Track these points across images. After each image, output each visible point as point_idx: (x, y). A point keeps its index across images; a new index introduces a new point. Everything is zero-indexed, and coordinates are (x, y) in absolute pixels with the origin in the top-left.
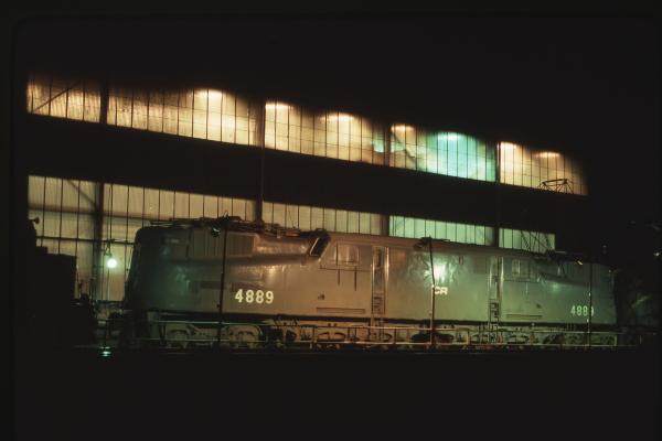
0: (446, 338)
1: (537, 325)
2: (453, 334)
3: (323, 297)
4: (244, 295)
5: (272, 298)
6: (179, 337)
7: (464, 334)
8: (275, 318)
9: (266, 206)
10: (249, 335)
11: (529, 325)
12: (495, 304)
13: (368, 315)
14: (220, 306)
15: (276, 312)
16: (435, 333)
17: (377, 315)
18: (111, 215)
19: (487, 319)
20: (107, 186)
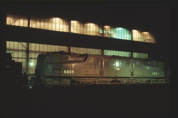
0: (119, 82)
1: (143, 78)
2: (121, 80)
3: (87, 72)
4: (66, 72)
5: (73, 72)
6: (49, 83)
7: (124, 81)
8: (74, 77)
9: (71, 48)
10: (68, 82)
11: (141, 78)
13: (99, 76)
16: (116, 80)
17: (101, 76)
18: (31, 51)
19: (130, 77)
20: (30, 44)
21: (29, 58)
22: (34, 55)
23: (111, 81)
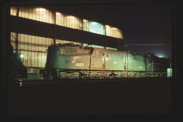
0: (115, 75)
1: (133, 71)
2: (117, 74)
3: (93, 65)
4: (78, 64)
5: (83, 65)
6: (63, 76)
7: (119, 74)
8: (83, 70)
9: (56, 40)
11: (131, 71)
12: (125, 66)
13: (102, 69)
14: (90, 67)
15: (84, 69)
17: (104, 69)
18: (20, 43)
19: (124, 70)
20: (19, 34)
21: (19, 49)
22: (23, 46)
23: (110, 75)
